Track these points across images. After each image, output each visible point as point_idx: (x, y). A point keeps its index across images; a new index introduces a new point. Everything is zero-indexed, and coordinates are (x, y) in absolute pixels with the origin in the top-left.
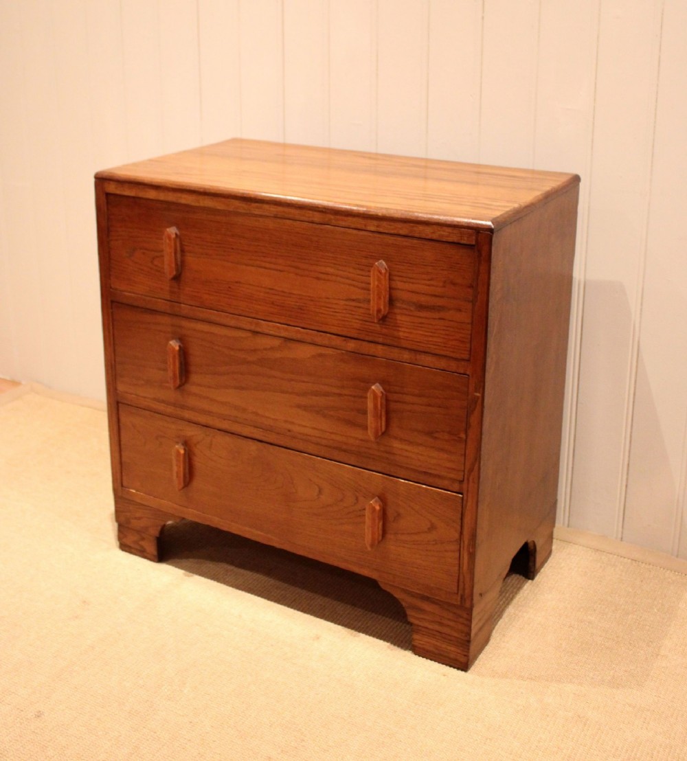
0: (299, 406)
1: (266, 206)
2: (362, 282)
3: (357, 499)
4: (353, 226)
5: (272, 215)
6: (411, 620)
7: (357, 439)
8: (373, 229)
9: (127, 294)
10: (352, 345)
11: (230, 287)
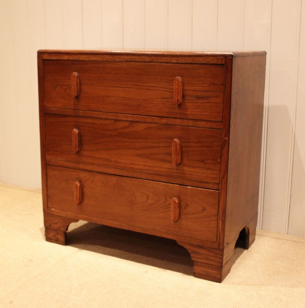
0: (137, 155)
1: (122, 57)
2: (169, 89)
3: (166, 199)
4: (165, 61)
5: (125, 61)
6: (193, 259)
7: (167, 168)
8: (174, 62)
9: (52, 109)
10: (164, 121)
11: (104, 99)
